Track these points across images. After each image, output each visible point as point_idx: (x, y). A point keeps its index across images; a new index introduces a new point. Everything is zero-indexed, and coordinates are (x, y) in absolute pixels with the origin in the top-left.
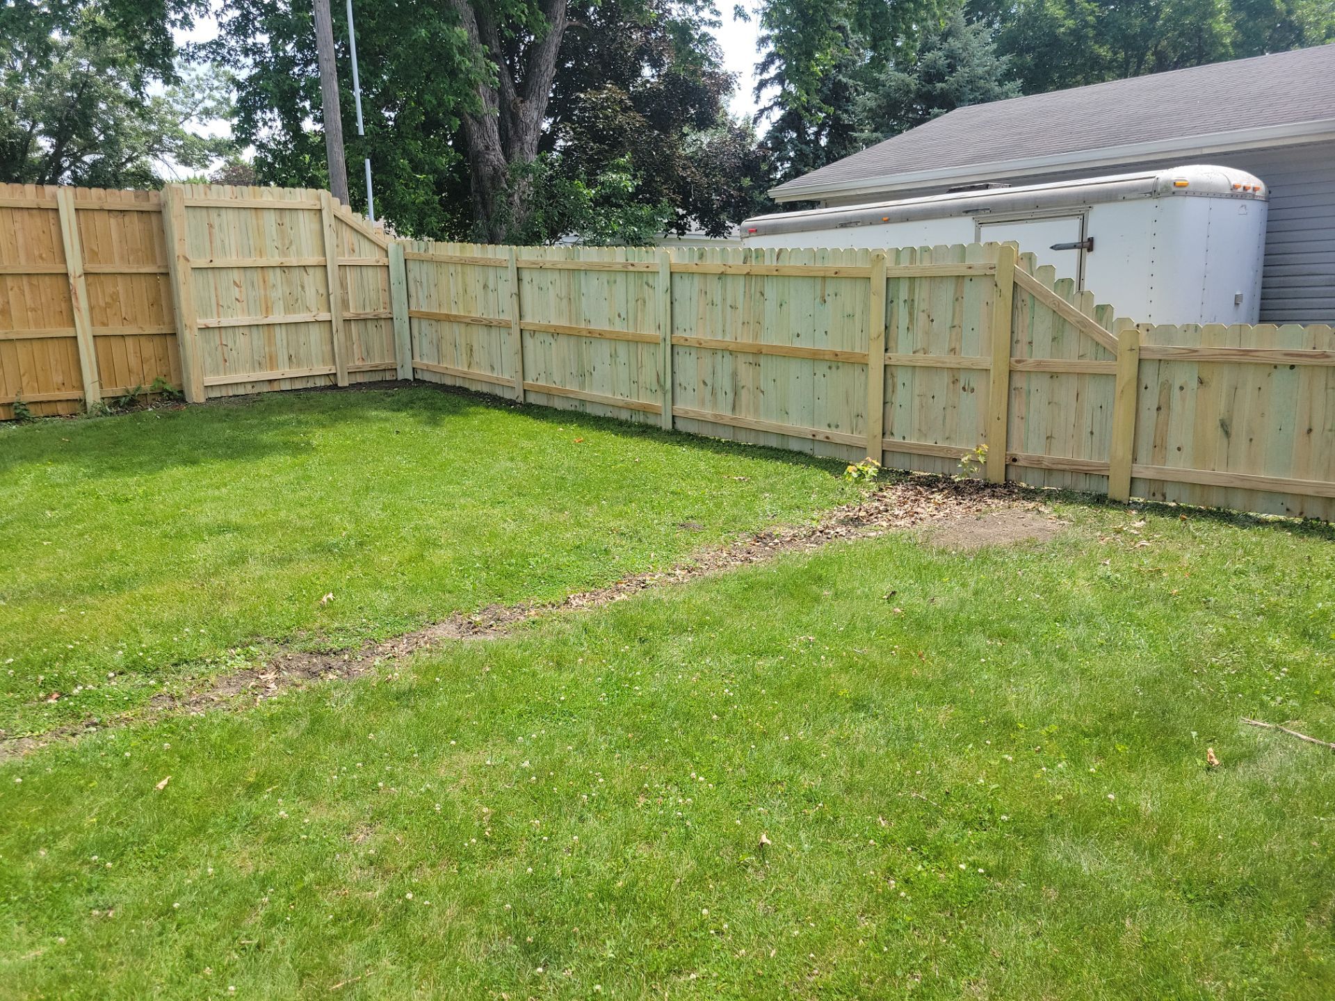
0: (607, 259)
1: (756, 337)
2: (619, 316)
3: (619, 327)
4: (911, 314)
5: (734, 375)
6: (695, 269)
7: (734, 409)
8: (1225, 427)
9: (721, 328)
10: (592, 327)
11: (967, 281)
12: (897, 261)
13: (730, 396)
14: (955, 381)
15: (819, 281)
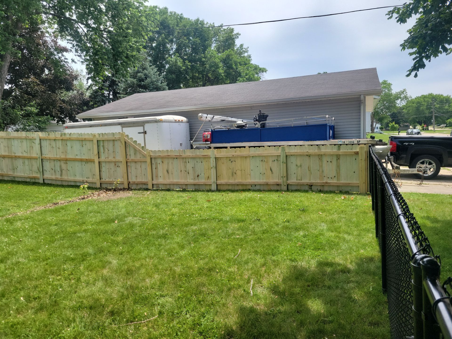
0: (20, 135)
1: (66, 156)
2: (25, 151)
3: (25, 155)
4: (104, 149)
5: (61, 166)
6: (47, 138)
7: (61, 176)
8: (168, 171)
9: (56, 154)
10: (16, 155)
11: (115, 141)
12: (99, 136)
13: (60, 172)
14: (115, 165)
15: (81, 141)
